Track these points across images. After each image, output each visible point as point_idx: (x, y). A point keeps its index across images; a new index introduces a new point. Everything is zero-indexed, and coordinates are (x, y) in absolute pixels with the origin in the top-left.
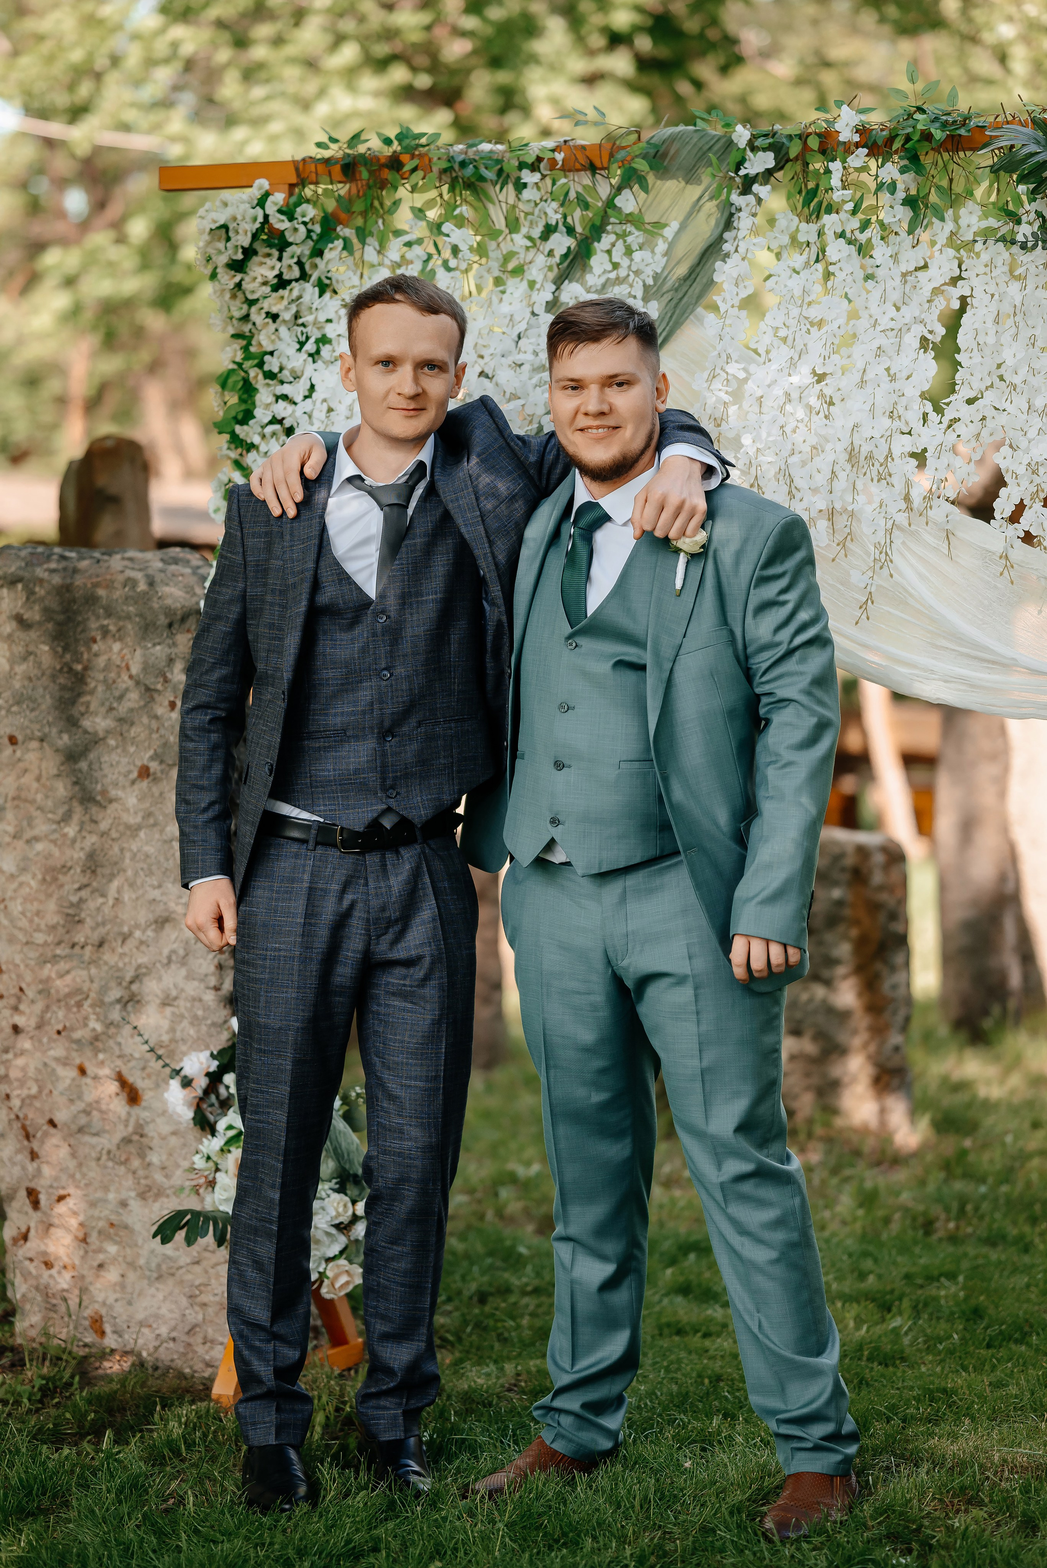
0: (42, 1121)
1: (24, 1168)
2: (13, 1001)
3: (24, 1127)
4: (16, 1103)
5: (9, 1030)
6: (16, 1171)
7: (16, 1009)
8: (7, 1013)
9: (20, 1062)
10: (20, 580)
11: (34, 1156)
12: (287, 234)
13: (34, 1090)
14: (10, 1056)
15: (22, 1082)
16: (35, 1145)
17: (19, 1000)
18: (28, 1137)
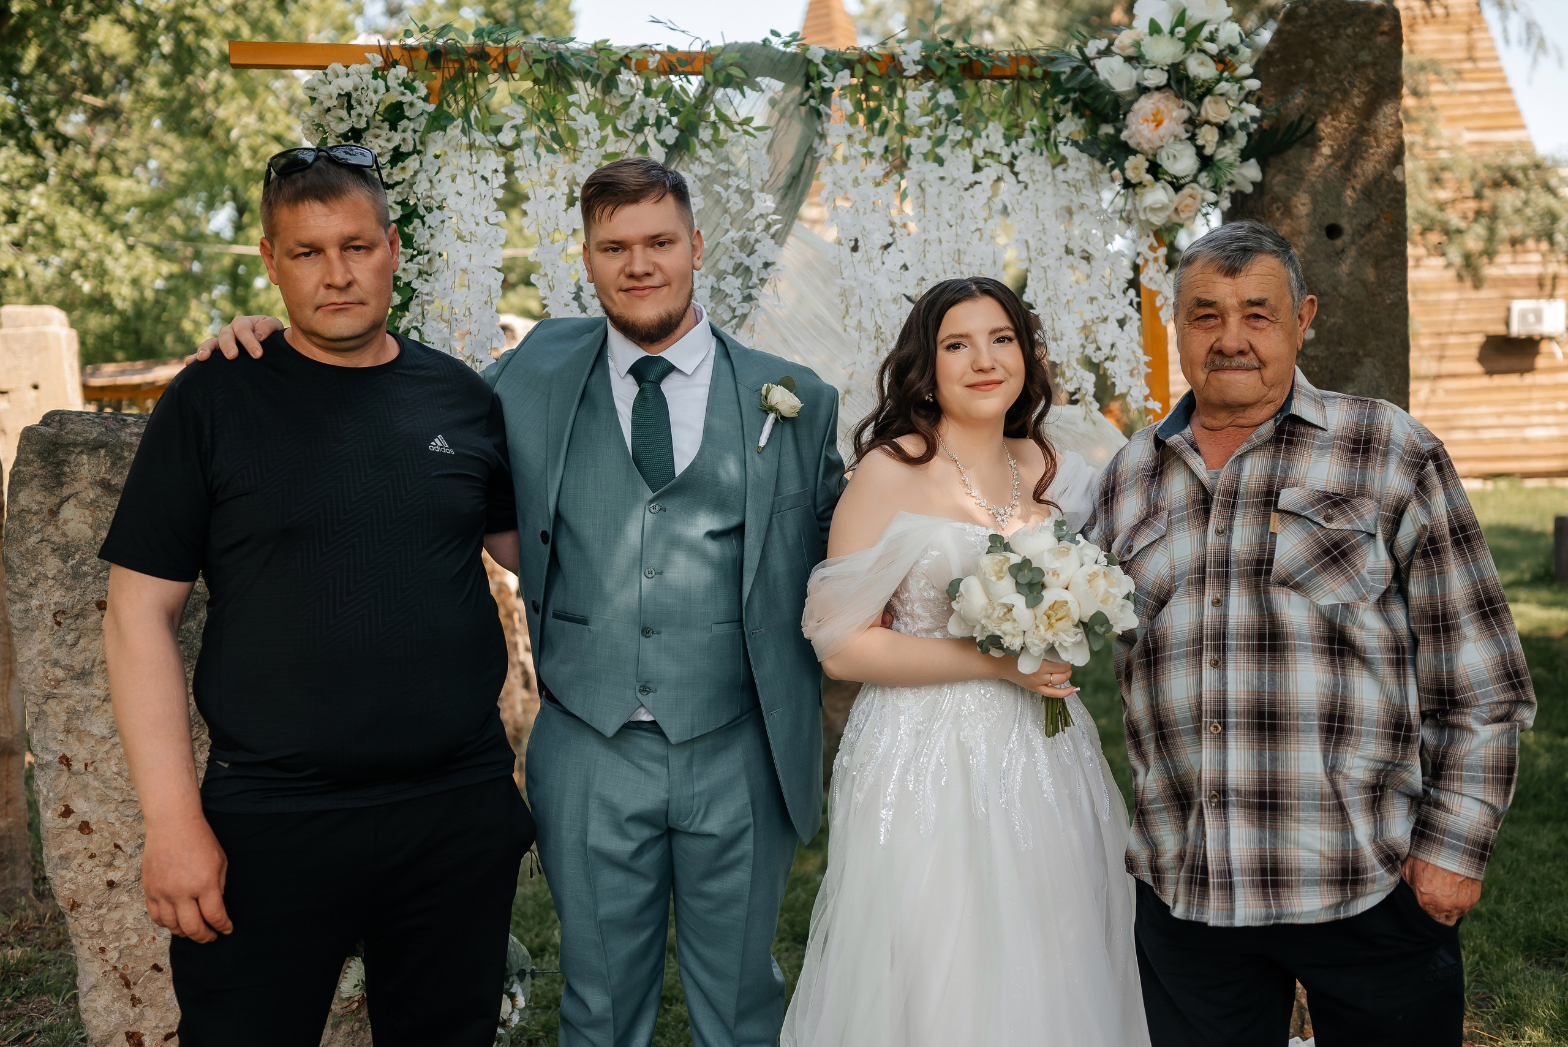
0: (144, 968)
1: (123, 1015)
2: (107, 858)
3: (123, 977)
4: (112, 955)
5: (103, 887)
6: (114, 1019)
7: (110, 865)
8: (99, 871)
9: (115, 915)
10: (104, 445)
11: (135, 1001)
12: (406, 107)
13: (134, 940)
14: (104, 911)
15: (118, 935)
16: (137, 991)
17: (114, 856)
18: (127, 985)
